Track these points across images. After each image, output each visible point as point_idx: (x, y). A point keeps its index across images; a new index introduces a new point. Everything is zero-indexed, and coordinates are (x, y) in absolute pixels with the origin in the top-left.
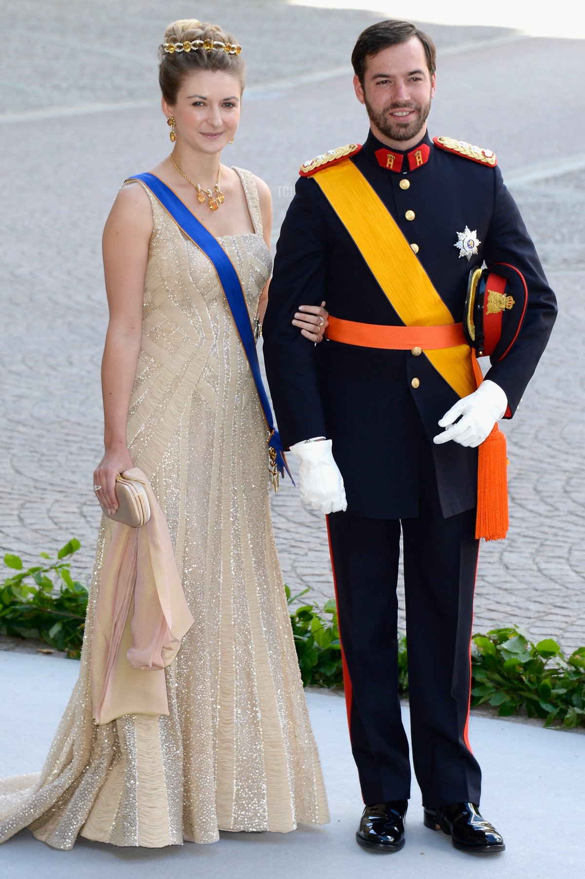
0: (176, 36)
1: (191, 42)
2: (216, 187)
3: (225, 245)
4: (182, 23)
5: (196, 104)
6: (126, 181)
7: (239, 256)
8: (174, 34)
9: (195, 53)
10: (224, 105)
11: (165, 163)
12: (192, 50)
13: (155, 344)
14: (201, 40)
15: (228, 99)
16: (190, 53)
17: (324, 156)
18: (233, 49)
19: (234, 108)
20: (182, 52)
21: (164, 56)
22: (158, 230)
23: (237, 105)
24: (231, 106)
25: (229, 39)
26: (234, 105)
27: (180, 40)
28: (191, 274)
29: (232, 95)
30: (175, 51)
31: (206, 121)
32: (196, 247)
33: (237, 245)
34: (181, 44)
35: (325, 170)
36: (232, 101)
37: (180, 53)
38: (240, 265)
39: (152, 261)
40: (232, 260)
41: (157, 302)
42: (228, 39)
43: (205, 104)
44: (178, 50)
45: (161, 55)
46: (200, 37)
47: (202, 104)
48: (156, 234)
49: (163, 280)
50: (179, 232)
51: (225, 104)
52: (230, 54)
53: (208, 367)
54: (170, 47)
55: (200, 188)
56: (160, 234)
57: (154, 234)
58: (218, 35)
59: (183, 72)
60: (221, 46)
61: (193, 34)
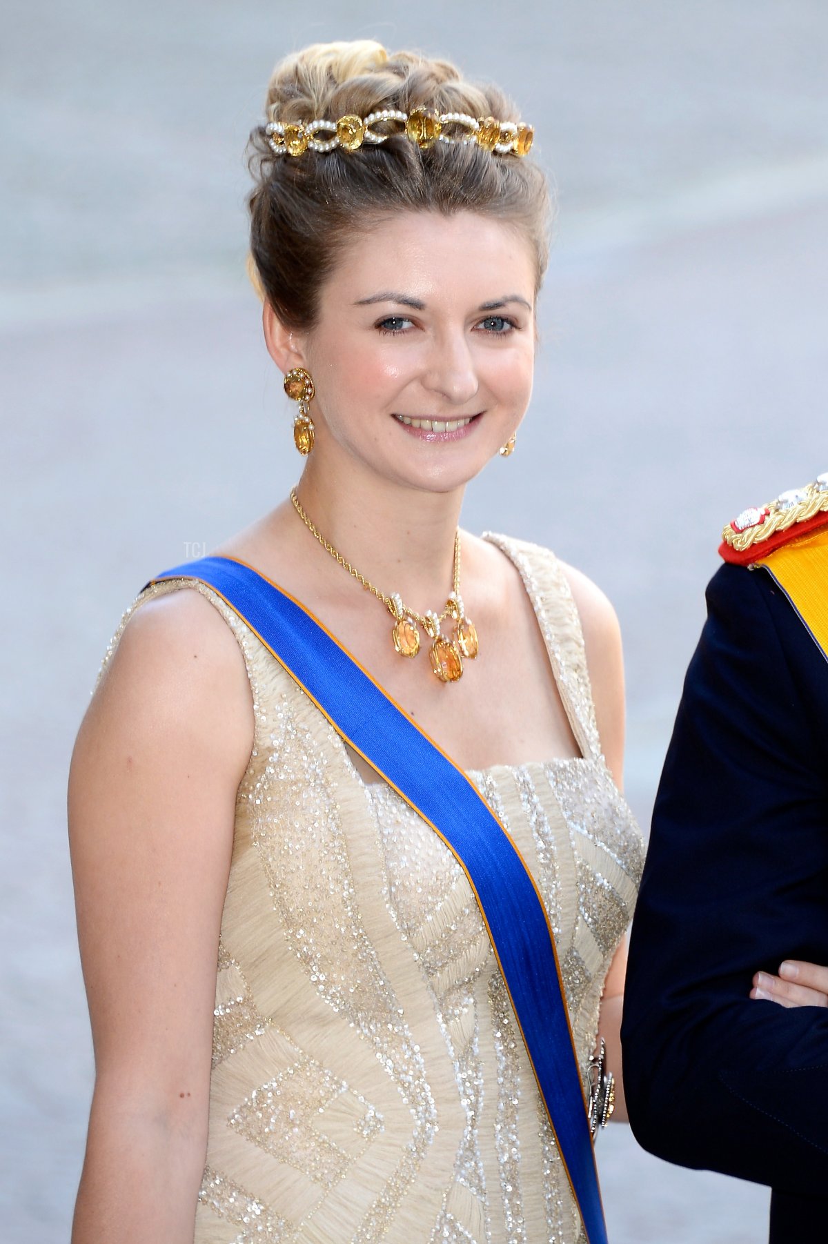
0: (309, 96)
1: (364, 116)
2: (450, 603)
3: (498, 797)
4: (328, 54)
5: (387, 324)
6: (148, 586)
7: (542, 836)
8: (302, 91)
9: (378, 153)
10: (481, 326)
11: (277, 523)
12: (366, 146)
13: (259, 1150)
14: (397, 108)
15: (498, 305)
16: (362, 154)
17: (804, 493)
18: (505, 136)
19: (517, 336)
20: (333, 150)
21: (268, 168)
22: (271, 750)
23: (526, 325)
24: (507, 326)
25: (491, 105)
26: (514, 324)
27: (322, 113)
28: (392, 898)
29: (509, 292)
30: (308, 150)
31: (421, 379)
32: (404, 806)
33: (535, 799)
34: (329, 126)
35: (806, 541)
36: (510, 310)
37: (326, 154)
38: (547, 866)
39: (250, 858)
40: (523, 848)
41: (266, 1001)
42: (486, 104)
43: (417, 324)
44: (319, 146)
45: (256, 161)
46: (395, 101)
47: (406, 325)
48: (265, 762)
49: (289, 922)
50: (344, 753)
51: (486, 320)
52: (495, 153)
53: (452, 1224)
54: (291, 135)
55: (400, 606)
56: (279, 764)
57: (256, 765)
58: (456, 91)
59: (337, 218)
60: (465, 129)
61: (368, 89)
